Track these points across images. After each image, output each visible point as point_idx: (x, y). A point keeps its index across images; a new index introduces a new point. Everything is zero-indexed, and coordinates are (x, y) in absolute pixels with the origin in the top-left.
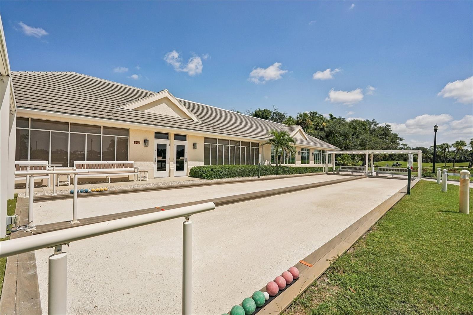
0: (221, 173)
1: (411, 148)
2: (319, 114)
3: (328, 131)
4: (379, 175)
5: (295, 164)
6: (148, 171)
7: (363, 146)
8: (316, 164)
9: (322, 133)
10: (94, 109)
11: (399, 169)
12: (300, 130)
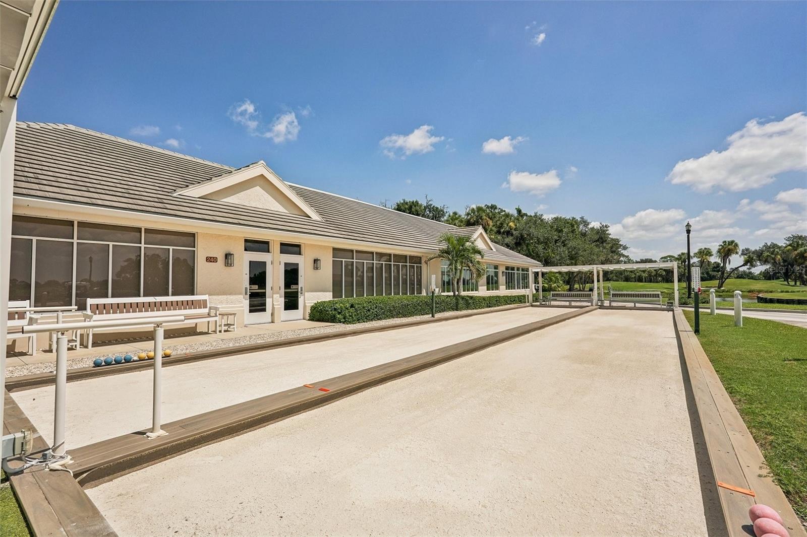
0: (369, 310)
1: (635, 261)
2: (499, 209)
3: (519, 235)
4: (614, 304)
5: (477, 292)
6: (236, 314)
7: (574, 259)
8: (508, 290)
9: (509, 240)
10: (127, 195)
11: (631, 294)
12: (481, 233)
